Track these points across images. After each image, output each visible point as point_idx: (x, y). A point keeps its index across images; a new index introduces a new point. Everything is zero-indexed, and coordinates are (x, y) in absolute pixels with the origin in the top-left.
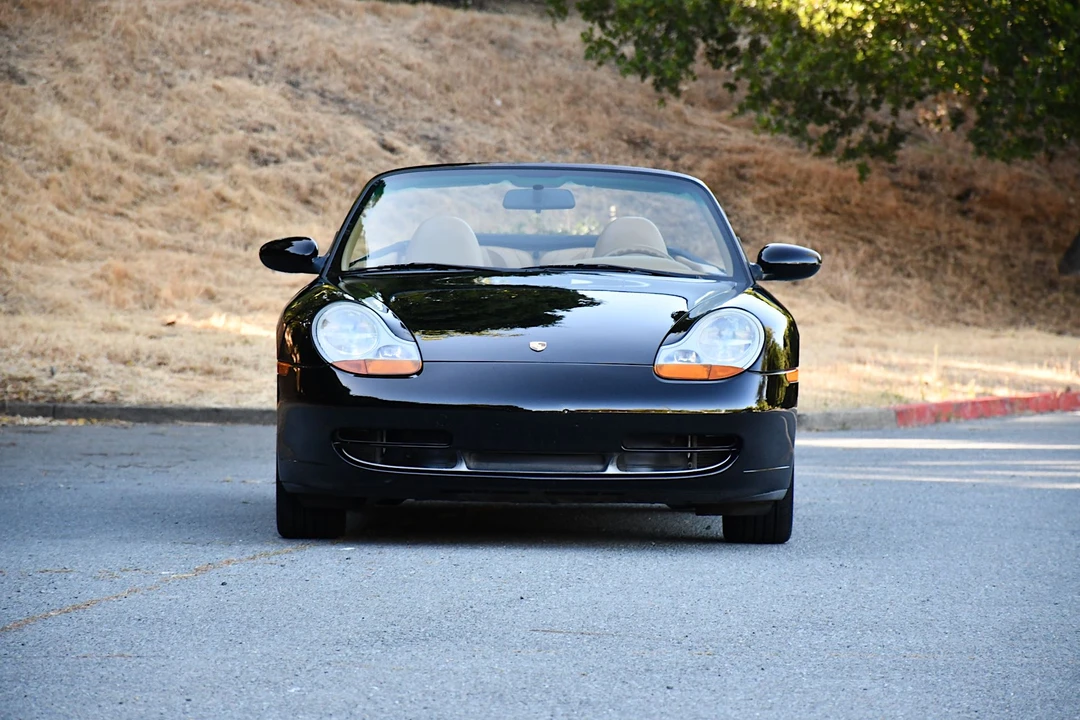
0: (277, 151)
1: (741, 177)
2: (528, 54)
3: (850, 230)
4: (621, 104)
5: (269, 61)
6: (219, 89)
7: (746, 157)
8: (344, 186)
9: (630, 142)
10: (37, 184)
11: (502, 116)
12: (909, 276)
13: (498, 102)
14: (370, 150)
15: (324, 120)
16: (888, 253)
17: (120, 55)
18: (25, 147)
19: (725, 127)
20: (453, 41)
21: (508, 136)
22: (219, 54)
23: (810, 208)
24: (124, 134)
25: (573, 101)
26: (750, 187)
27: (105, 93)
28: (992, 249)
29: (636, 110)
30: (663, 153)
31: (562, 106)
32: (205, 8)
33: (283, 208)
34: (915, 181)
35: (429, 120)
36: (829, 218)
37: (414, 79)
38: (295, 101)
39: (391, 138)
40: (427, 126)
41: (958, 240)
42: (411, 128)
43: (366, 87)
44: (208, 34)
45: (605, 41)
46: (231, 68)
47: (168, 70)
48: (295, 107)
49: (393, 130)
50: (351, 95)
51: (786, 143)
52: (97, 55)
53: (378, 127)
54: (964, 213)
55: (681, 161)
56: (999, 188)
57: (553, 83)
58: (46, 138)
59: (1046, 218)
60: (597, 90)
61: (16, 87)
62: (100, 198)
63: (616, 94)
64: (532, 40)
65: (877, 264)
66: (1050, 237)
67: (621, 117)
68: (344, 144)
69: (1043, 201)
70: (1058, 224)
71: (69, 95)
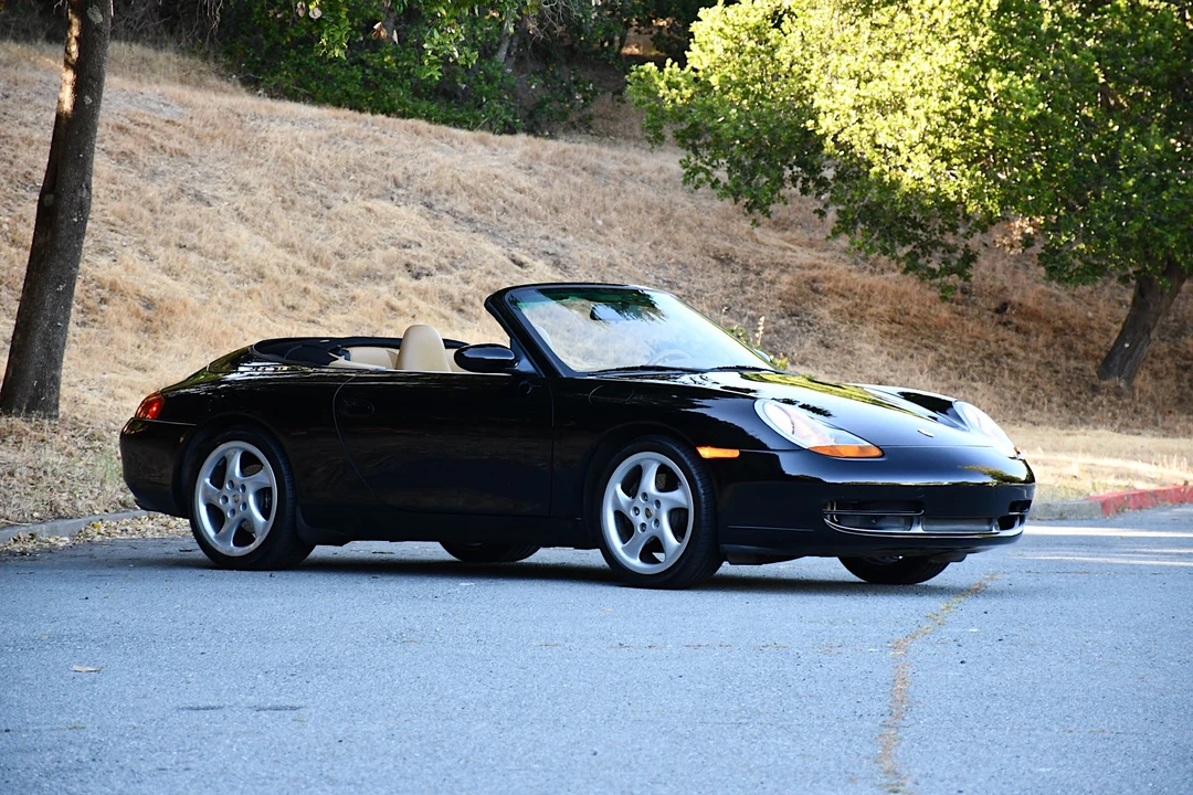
0: (427, 265)
1: (816, 291)
2: (616, 179)
3: (913, 337)
4: (701, 225)
5: (404, 185)
6: (369, 210)
7: (815, 273)
9: (715, 258)
10: (242, 295)
11: (606, 235)
12: (973, 379)
13: (600, 222)
14: (504, 264)
15: (460, 238)
16: (950, 359)
17: (284, 180)
18: (224, 262)
19: (790, 246)
20: (554, 168)
21: (615, 252)
22: (362, 179)
23: (878, 318)
24: (301, 250)
25: (662, 222)
26: (825, 299)
27: (277, 212)
28: (1038, 357)
29: (714, 230)
30: (746, 268)
31: (655, 226)
32: (345, 139)
33: (444, 317)
34: (959, 296)
35: (548, 238)
36: (895, 328)
37: (528, 202)
38: (432, 221)
39: (517, 253)
40: (546, 243)
41: (1006, 349)
42: (533, 245)
43: (489, 209)
44: (352, 162)
45: (701, 167)
46: (375, 191)
47: (324, 192)
48: (434, 226)
49: (518, 246)
50: (476, 215)
51: (844, 261)
52: (266, 180)
53: (505, 243)
54: (1005, 324)
55: (763, 276)
56: (1030, 303)
57: (642, 206)
58: (238, 254)
59: (1073, 330)
60: (679, 212)
61: (204, 209)
62: (293, 307)
63: (696, 215)
64: (616, 167)
65: (944, 369)
66: (1080, 346)
67: (704, 236)
68: (481, 259)
69: (1067, 315)
70: (1083, 335)
71: (250, 216)
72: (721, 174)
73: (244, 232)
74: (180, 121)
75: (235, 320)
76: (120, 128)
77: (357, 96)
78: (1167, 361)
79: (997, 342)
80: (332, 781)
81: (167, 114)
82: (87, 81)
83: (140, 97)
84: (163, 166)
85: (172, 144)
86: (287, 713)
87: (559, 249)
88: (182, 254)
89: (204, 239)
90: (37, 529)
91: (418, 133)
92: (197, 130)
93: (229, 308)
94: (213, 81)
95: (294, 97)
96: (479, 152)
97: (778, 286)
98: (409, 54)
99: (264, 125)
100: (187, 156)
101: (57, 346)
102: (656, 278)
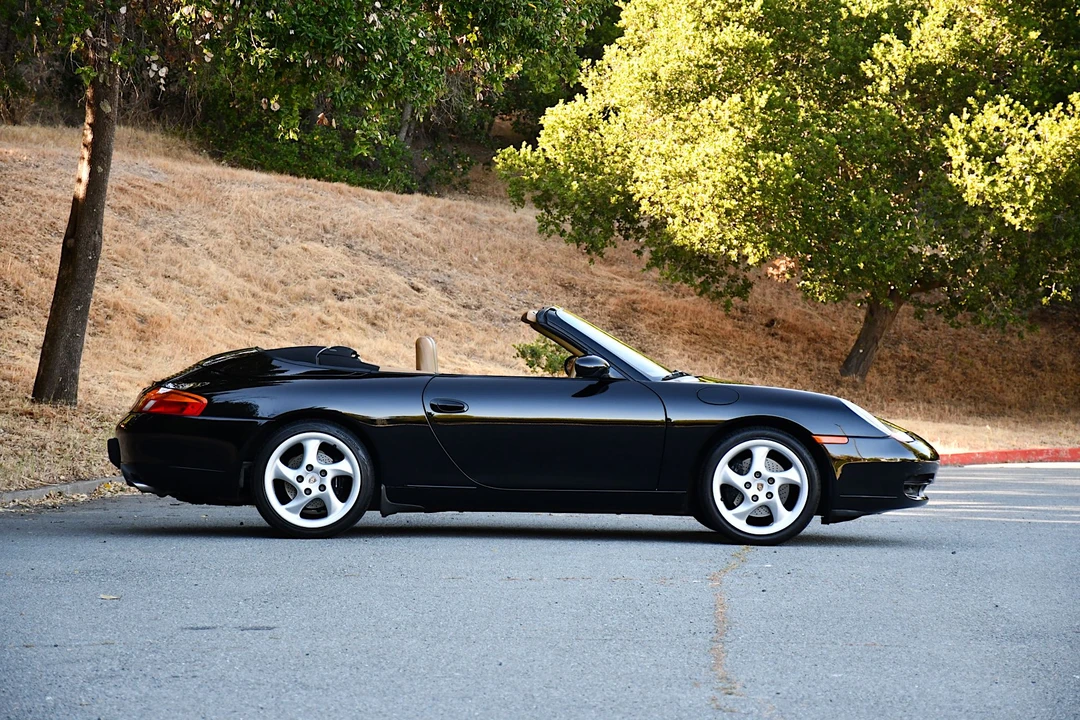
0: (348, 290)
1: (635, 310)
2: (488, 227)
3: (707, 345)
4: (550, 261)
5: (331, 231)
6: (305, 250)
7: (634, 297)
8: (395, 313)
9: (562, 285)
10: (211, 313)
11: (480, 269)
12: (750, 376)
13: (476, 259)
14: (405, 290)
15: (373, 270)
16: (734, 360)
17: (242, 227)
18: (198, 288)
19: (616, 277)
20: (442, 219)
21: (488, 281)
22: (300, 227)
23: (681, 330)
24: (255, 279)
25: (522, 259)
26: (642, 316)
27: (237, 251)
28: (797, 359)
29: (560, 265)
30: (584, 293)
31: (517, 262)
32: (287, 197)
33: (361, 328)
34: (740, 314)
35: (438, 270)
36: (693, 338)
37: (423, 244)
38: (352, 258)
39: (416, 282)
40: (436, 274)
41: (773, 353)
42: (427, 275)
43: (394, 249)
44: (292, 214)
45: (552, 222)
46: (310, 236)
47: (272, 237)
48: (353, 261)
49: (416, 277)
50: (385, 253)
51: (656, 288)
52: (229, 228)
53: (406, 275)
54: (773, 335)
55: (596, 299)
56: (791, 320)
57: (507, 247)
58: (209, 282)
59: (822, 339)
60: (534, 251)
61: (183, 249)
62: (250, 322)
63: (546, 254)
64: (488, 218)
65: (729, 367)
66: (827, 352)
67: (553, 269)
68: (389, 286)
69: (817, 328)
70: (830, 343)
71: (217, 254)
72: (568, 227)
73: (213, 267)
74: (166, 184)
75: (206, 332)
76: (121, 189)
77: (295, 166)
78: (890, 362)
79: (767, 348)
80: (306, 687)
81: (156, 179)
82: (99, 156)
83: (136, 167)
84: (153, 217)
85: (160, 201)
86: (265, 632)
87: (446, 279)
88: (166, 282)
89: (183, 271)
90: (63, 488)
91: (341, 192)
92: (178, 191)
93: (202, 323)
94: (189, 154)
95: (249, 166)
96: (386, 207)
97: (608, 306)
98: (333, 134)
99: (227, 187)
100: (171, 210)
101: (76, 351)
102: (518, 300)
